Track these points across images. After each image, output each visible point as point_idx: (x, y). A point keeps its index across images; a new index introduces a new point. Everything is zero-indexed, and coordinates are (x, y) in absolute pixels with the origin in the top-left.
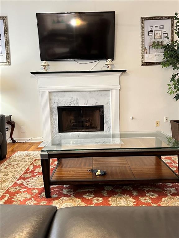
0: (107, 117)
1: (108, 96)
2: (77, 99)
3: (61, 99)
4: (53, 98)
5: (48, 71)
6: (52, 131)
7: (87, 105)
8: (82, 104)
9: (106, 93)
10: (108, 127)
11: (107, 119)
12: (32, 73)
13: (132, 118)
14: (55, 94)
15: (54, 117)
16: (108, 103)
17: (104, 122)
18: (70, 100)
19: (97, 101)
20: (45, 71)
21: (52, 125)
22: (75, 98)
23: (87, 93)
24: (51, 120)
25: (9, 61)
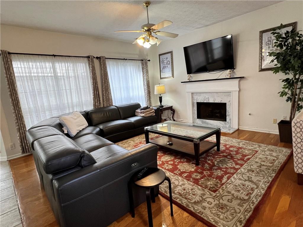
0: (229, 112)
1: (229, 96)
2: (208, 98)
3: (199, 98)
4: (194, 96)
5: (190, 81)
6: (193, 117)
7: (215, 102)
8: (211, 101)
9: (228, 94)
10: (229, 119)
11: (229, 113)
12: (182, 82)
13: (249, 114)
14: (195, 94)
15: (195, 108)
16: (229, 101)
17: (227, 115)
18: (204, 98)
19: (221, 100)
20: (188, 81)
21: (193, 113)
22: (207, 97)
23: (215, 94)
24: (192, 110)
25: (173, 76)
